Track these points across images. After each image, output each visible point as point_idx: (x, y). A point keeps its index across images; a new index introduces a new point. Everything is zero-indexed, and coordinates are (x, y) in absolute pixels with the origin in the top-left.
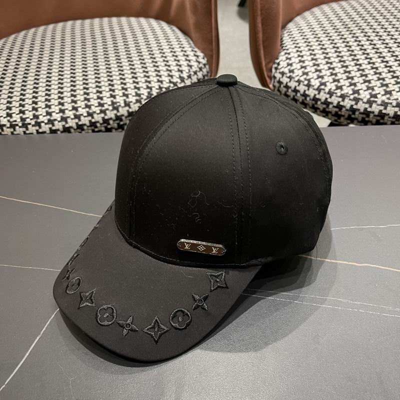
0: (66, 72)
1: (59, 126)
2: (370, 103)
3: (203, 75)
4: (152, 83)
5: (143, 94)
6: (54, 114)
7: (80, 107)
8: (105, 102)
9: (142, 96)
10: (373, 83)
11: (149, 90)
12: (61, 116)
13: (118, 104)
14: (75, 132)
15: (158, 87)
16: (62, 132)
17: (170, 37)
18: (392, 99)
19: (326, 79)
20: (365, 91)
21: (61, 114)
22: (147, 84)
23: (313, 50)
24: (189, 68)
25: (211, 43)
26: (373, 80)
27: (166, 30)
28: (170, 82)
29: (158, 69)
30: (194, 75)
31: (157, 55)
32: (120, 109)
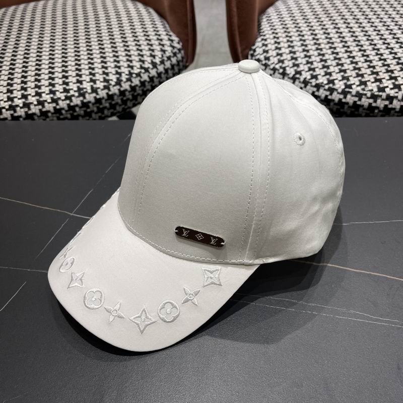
0: (31, 55)
1: (21, 112)
2: (344, 93)
3: (177, 60)
4: (122, 68)
5: (112, 80)
6: (15, 100)
7: (44, 92)
8: (71, 87)
9: (110, 82)
10: (349, 73)
11: (118, 76)
12: (24, 102)
13: (85, 90)
14: (39, 119)
15: (127, 73)
16: (24, 119)
17: (145, 20)
18: (366, 90)
19: (302, 67)
20: (340, 81)
21: (23, 100)
22: (117, 69)
23: (290, 37)
24: (162, 53)
25: (186, 26)
26: (348, 69)
27: (142, 12)
28: (141, 67)
29: (129, 54)
30: (167, 61)
31: (130, 38)
32: (87, 96)
